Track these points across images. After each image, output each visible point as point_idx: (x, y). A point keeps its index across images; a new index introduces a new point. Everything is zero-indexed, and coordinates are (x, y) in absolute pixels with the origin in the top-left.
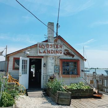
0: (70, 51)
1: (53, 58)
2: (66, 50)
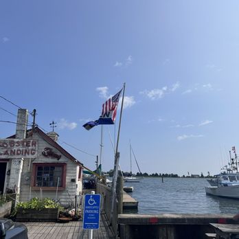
0: (54, 150)
1: (20, 162)
2: (47, 149)
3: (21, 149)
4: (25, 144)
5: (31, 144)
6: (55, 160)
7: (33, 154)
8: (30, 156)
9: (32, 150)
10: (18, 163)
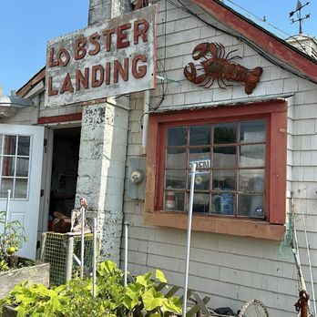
1: (102, 113)
2: (202, 49)
3: (103, 63)
4: (114, 38)
5: (131, 37)
6: (236, 95)
7: (140, 74)
8: (132, 86)
9: (137, 58)
10: (96, 117)
